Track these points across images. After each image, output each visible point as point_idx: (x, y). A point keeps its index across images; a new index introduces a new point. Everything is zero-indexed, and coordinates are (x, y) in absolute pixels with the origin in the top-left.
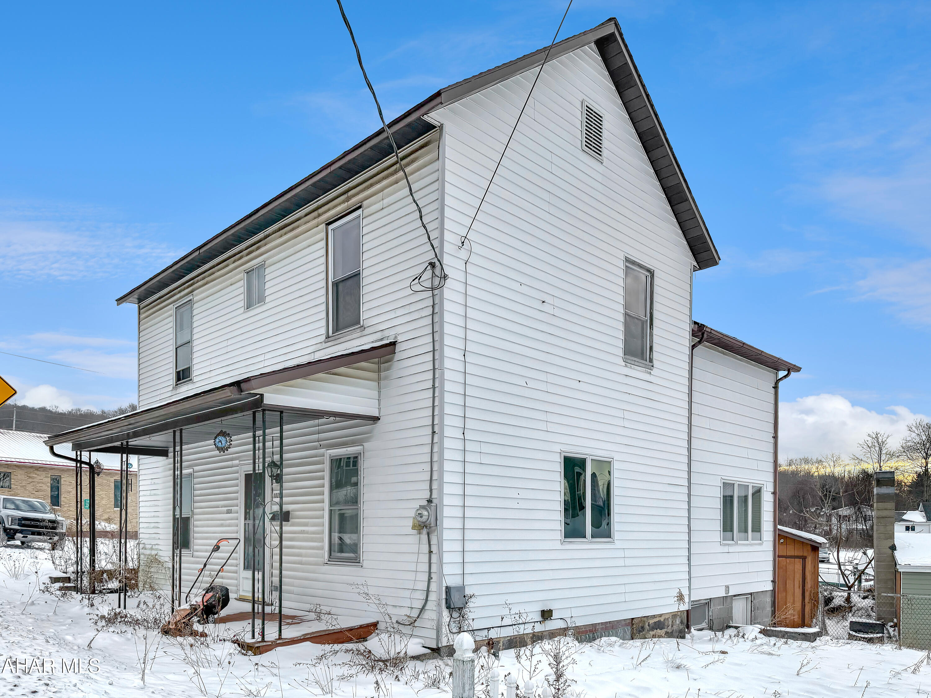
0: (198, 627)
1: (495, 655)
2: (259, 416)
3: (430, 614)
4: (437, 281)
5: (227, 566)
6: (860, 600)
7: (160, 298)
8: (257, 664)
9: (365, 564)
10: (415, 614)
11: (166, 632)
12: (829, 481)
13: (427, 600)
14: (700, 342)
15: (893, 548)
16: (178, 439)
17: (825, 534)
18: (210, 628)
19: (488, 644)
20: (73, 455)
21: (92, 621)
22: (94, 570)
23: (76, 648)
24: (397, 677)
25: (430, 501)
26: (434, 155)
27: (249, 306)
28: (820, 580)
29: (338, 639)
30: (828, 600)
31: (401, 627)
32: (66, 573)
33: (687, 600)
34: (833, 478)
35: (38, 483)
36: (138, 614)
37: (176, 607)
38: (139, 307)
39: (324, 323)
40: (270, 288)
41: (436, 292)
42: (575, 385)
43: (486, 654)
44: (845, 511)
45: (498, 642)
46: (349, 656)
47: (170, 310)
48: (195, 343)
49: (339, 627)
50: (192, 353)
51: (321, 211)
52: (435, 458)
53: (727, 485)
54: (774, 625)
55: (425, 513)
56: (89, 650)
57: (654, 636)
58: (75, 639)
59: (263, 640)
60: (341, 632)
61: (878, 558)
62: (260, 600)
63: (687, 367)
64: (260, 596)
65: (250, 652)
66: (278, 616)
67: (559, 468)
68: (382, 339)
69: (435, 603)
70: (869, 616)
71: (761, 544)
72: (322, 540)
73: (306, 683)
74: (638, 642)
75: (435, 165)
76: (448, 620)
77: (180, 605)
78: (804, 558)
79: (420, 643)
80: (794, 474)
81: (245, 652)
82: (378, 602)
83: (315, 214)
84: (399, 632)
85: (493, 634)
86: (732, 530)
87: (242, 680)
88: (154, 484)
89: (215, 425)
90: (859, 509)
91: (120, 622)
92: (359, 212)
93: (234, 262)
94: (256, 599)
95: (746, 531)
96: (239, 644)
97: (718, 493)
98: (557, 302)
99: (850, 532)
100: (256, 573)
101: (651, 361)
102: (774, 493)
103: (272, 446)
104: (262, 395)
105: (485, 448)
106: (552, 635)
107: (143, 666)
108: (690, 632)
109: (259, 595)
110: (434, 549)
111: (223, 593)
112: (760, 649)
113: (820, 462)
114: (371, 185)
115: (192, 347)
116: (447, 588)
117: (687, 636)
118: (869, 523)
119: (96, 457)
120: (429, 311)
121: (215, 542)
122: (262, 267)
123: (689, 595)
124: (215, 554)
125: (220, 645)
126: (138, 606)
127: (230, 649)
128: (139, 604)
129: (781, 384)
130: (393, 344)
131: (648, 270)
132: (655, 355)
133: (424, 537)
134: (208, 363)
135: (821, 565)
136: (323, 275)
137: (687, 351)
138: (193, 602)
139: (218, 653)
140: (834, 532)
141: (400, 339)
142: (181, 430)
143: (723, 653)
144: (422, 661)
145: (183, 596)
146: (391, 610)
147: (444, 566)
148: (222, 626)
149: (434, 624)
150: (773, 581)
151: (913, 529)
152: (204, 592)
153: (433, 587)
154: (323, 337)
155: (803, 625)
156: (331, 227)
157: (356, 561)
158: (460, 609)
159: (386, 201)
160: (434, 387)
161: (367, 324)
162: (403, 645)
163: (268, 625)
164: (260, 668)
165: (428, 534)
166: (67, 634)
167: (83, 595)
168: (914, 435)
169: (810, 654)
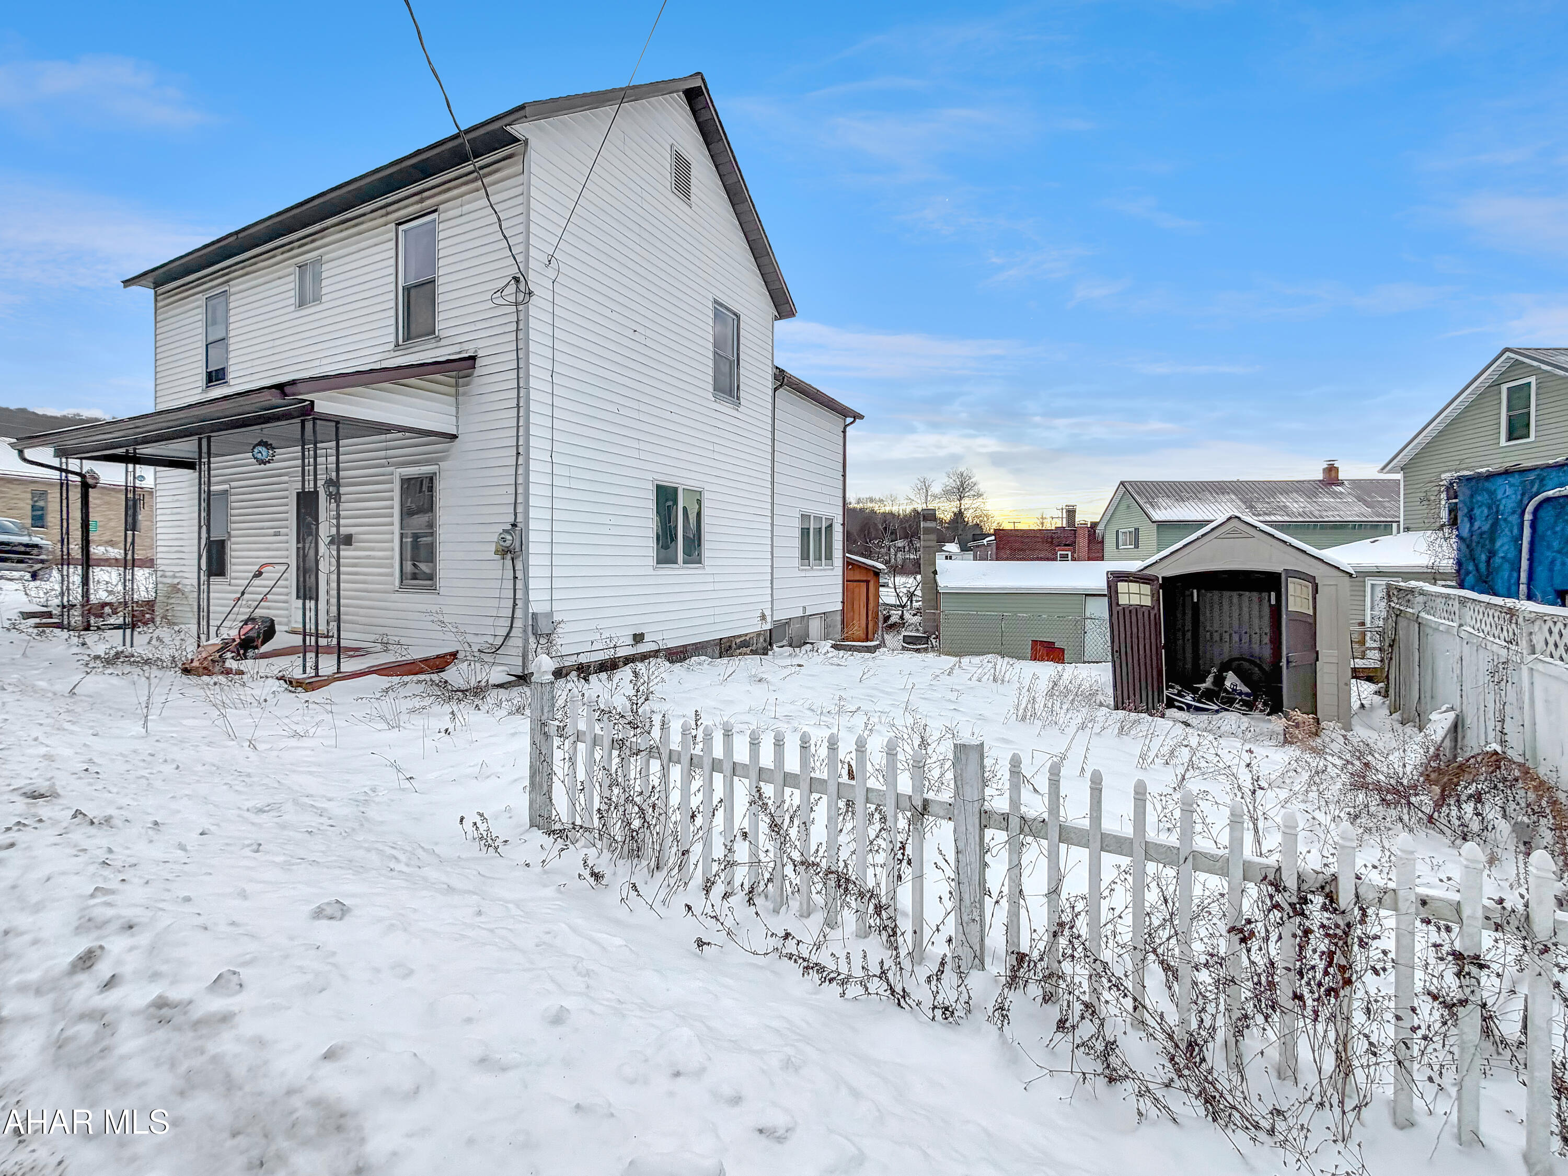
0: (231, 664)
1: (586, 680)
2: (309, 426)
3: (516, 641)
4: (521, 297)
5: (273, 594)
6: (911, 617)
7: (184, 285)
8: (307, 701)
9: (442, 591)
10: (499, 641)
11: (186, 671)
12: (888, 517)
13: (511, 627)
14: (781, 386)
15: (935, 573)
16: (204, 449)
17: (886, 563)
18: (247, 665)
19: (578, 668)
20: (56, 462)
21: (81, 662)
22: (88, 601)
23: (50, 695)
24: (477, 706)
25: (514, 525)
26: (518, 168)
27: (302, 303)
28: (881, 601)
29: (410, 670)
30: (887, 618)
31: (483, 655)
32: (46, 606)
33: (769, 619)
34: (891, 514)
35: (13, 499)
36: (146, 652)
37: (203, 642)
38: (156, 292)
39: (392, 329)
40: (327, 287)
41: (520, 308)
42: (668, 415)
43: (575, 679)
44: (900, 543)
45: (589, 666)
46: (421, 687)
47: (200, 300)
48: (231, 341)
49: (410, 658)
50: (227, 352)
51: (390, 209)
52: (520, 481)
53: (805, 517)
54: (843, 640)
55: (509, 537)
56: (70, 697)
57: (740, 654)
58: (52, 685)
59: (317, 675)
60: (413, 663)
61: (924, 582)
62: (313, 631)
63: (770, 407)
64: (313, 627)
65: (300, 689)
66: (336, 650)
67: (652, 496)
68: (460, 352)
69: (521, 630)
70: (918, 630)
71: (832, 570)
72: (392, 566)
73: (369, 718)
74: (725, 660)
75: (520, 179)
76: (535, 646)
77: (208, 639)
78: (868, 582)
79: (503, 671)
80: (862, 510)
81: (293, 689)
82: (456, 630)
83: (383, 211)
84: (482, 661)
85: (583, 659)
86: (808, 558)
87: (286, 721)
88: (177, 501)
89: (254, 433)
90: (911, 541)
91: (123, 662)
92: (435, 215)
93: (282, 253)
94: (308, 631)
95: (820, 559)
96: (285, 681)
97: (797, 524)
98: (648, 333)
99: (904, 560)
100: (307, 602)
101: (738, 398)
102: (843, 524)
103: (326, 461)
104: (312, 402)
105: (574, 473)
106: (644, 657)
107: (145, 711)
108: (772, 649)
109: (310, 627)
110: (519, 574)
111: (268, 624)
112: (830, 661)
113: (881, 501)
114: (449, 190)
115: (227, 345)
116: (533, 614)
117: (770, 653)
118: (918, 553)
119: (88, 465)
120: (513, 327)
121: (257, 568)
122: (319, 261)
123: (772, 615)
124: (256, 582)
125: (261, 683)
126: (149, 643)
127: (272, 687)
128: (150, 641)
129: (848, 429)
130: (473, 358)
131: (735, 314)
132: (742, 394)
133: (509, 563)
134: (249, 364)
135: (881, 589)
136: (393, 278)
137: (770, 393)
138: (225, 636)
139: (257, 692)
140: (893, 560)
141: (480, 354)
142: (209, 438)
143: (800, 666)
144: (506, 689)
145: (213, 630)
146: (470, 638)
147: (530, 592)
148: (264, 662)
149: (520, 651)
150: (843, 602)
151: (951, 558)
152: (241, 624)
153: (519, 613)
154: (392, 346)
155: (867, 640)
156: (401, 228)
157: (433, 589)
158: (549, 635)
159: (466, 208)
160: (518, 406)
161: (442, 335)
162: (484, 674)
163: (322, 657)
164: (311, 706)
165: (513, 559)
166: (39, 680)
167: (71, 633)
168: (951, 480)
169: (871, 663)
